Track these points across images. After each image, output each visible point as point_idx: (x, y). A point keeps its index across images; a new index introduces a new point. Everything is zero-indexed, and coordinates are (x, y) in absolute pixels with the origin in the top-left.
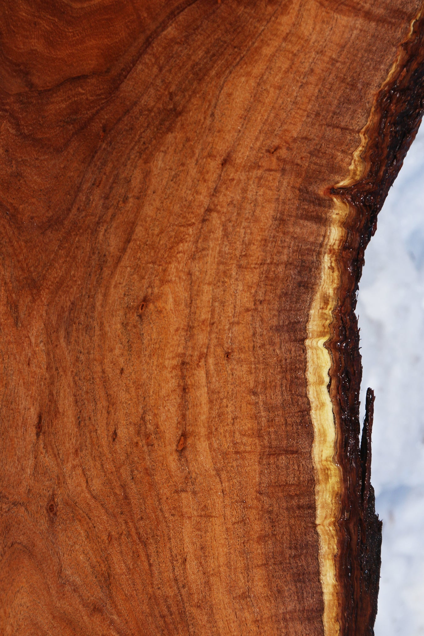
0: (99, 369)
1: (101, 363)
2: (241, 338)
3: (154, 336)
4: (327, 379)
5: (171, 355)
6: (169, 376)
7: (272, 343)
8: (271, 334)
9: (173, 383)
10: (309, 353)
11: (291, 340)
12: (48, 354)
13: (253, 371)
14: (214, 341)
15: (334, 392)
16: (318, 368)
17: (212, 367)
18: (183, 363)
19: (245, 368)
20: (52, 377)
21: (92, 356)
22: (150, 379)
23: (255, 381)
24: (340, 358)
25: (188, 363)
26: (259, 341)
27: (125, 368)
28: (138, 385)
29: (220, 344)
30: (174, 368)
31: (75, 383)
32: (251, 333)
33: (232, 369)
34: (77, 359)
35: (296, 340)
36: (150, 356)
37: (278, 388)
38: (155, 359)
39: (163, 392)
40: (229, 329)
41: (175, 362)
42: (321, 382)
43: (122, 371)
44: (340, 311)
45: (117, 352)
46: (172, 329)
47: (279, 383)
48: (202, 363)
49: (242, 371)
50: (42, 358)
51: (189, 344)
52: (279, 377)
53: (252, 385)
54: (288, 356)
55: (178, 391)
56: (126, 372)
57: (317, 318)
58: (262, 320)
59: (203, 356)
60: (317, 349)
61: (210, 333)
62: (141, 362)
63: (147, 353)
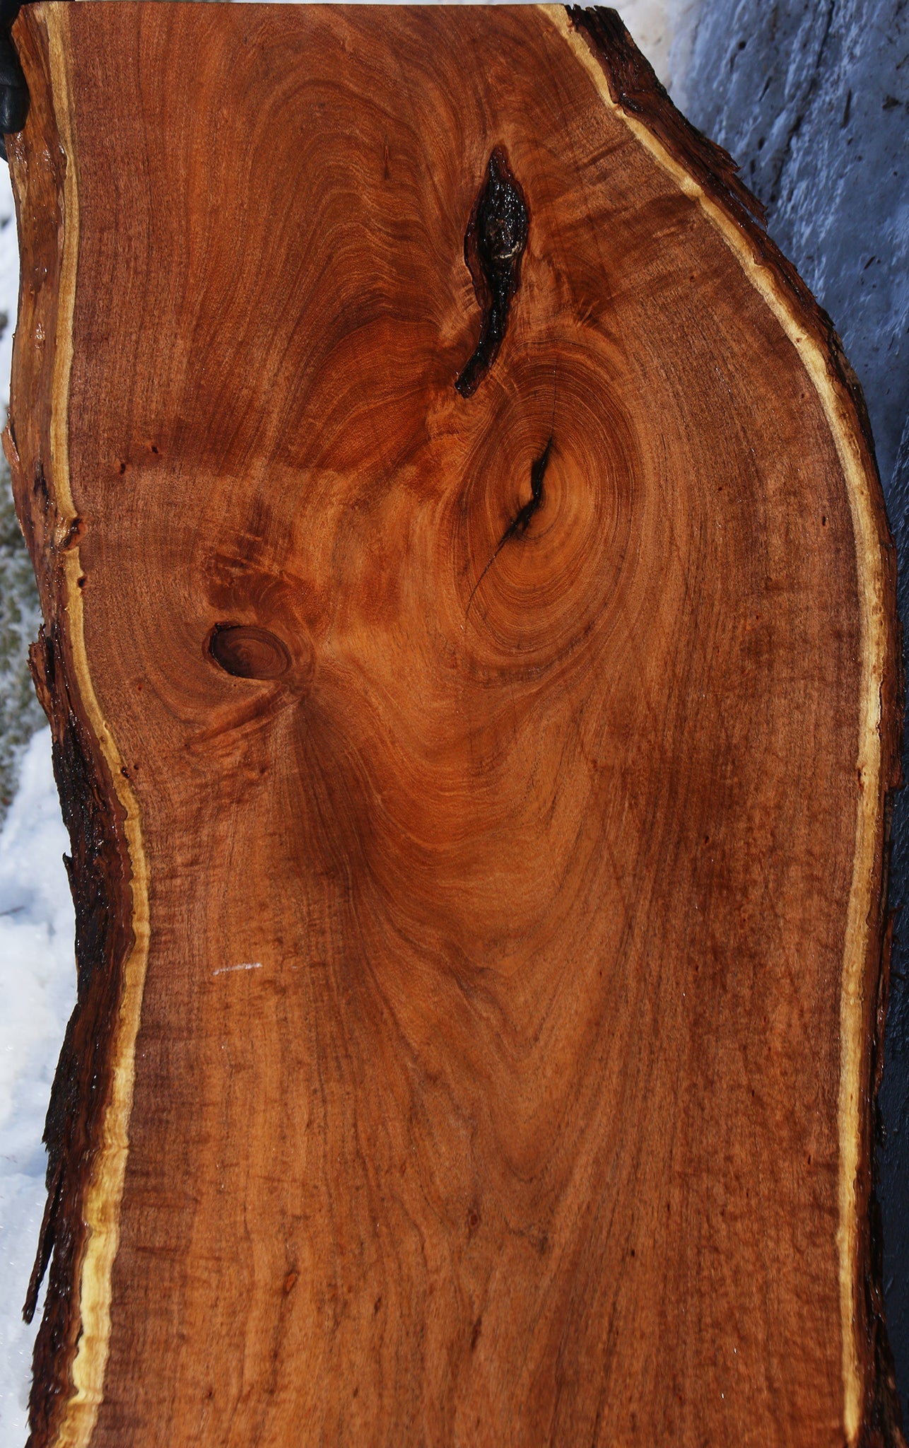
0: (386, 1401)
1: (381, 1408)
2: (188, 1416)
3: (305, 1436)
4: (82, 1343)
5: (287, 1406)
6: (293, 1377)
7: (147, 1403)
8: (147, 1417)
9: (290, 1366)
10: (99, 1383)
11: (122, 1405)
12: (451, 1431)
13: (179, 1368)
14: (225, 1417)
15: (75, 1325)
16: (91, 1361)
17: (234, 1381)
18: (272, 1392)
19: (189, 1374)
20: (450, 1399)
21: (393, 1420)
22: (320, 1377)
23: (179, 1354)
24: (59, 1371)
25: (265, 1391)
26: (165, 1409)
27: (351, 1396)
28: (336, 1370)
29: (218, 1412)
30: (285, 1388)
31: (420, 1387)
32: (173, 1422)
33: (207, 1374)
34: (413, 1418)
35: (115, 1404)
36: (315, 1408)
37: (149, 1340)
38: (309, 1404)
39: (304, 1356)
40: (203, 1431)
41: (283, 1395)
42: (90, 1341)
43: (356, 1393)
44: (48, 1437)
45: (358, 1421)
46: (280, 1441)
47: (147, 1347)
48: (246, 1389)
49: (194, 1371)
50: (459, 1427)
51: (259, 1418)
52: (146, 1355)
53: (184, 1349)
54: (129, 1383)
55: (284, 1355)
56: (350, 1391)
57: (81, 1432)
58: (156, 1438)
59: (243, 1398)
60: (88, 1388)
61: (229, 1430)
62: (328, 1402)
63: (318, 1413)
